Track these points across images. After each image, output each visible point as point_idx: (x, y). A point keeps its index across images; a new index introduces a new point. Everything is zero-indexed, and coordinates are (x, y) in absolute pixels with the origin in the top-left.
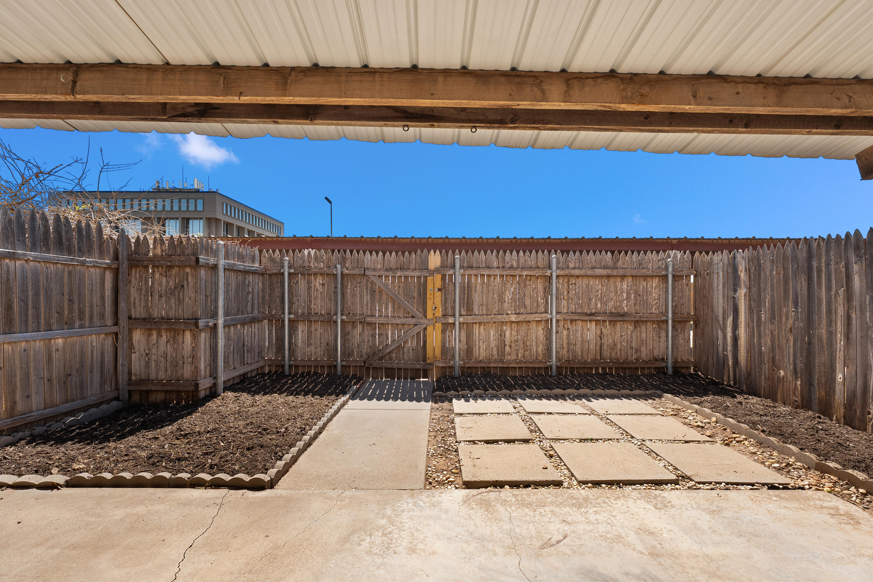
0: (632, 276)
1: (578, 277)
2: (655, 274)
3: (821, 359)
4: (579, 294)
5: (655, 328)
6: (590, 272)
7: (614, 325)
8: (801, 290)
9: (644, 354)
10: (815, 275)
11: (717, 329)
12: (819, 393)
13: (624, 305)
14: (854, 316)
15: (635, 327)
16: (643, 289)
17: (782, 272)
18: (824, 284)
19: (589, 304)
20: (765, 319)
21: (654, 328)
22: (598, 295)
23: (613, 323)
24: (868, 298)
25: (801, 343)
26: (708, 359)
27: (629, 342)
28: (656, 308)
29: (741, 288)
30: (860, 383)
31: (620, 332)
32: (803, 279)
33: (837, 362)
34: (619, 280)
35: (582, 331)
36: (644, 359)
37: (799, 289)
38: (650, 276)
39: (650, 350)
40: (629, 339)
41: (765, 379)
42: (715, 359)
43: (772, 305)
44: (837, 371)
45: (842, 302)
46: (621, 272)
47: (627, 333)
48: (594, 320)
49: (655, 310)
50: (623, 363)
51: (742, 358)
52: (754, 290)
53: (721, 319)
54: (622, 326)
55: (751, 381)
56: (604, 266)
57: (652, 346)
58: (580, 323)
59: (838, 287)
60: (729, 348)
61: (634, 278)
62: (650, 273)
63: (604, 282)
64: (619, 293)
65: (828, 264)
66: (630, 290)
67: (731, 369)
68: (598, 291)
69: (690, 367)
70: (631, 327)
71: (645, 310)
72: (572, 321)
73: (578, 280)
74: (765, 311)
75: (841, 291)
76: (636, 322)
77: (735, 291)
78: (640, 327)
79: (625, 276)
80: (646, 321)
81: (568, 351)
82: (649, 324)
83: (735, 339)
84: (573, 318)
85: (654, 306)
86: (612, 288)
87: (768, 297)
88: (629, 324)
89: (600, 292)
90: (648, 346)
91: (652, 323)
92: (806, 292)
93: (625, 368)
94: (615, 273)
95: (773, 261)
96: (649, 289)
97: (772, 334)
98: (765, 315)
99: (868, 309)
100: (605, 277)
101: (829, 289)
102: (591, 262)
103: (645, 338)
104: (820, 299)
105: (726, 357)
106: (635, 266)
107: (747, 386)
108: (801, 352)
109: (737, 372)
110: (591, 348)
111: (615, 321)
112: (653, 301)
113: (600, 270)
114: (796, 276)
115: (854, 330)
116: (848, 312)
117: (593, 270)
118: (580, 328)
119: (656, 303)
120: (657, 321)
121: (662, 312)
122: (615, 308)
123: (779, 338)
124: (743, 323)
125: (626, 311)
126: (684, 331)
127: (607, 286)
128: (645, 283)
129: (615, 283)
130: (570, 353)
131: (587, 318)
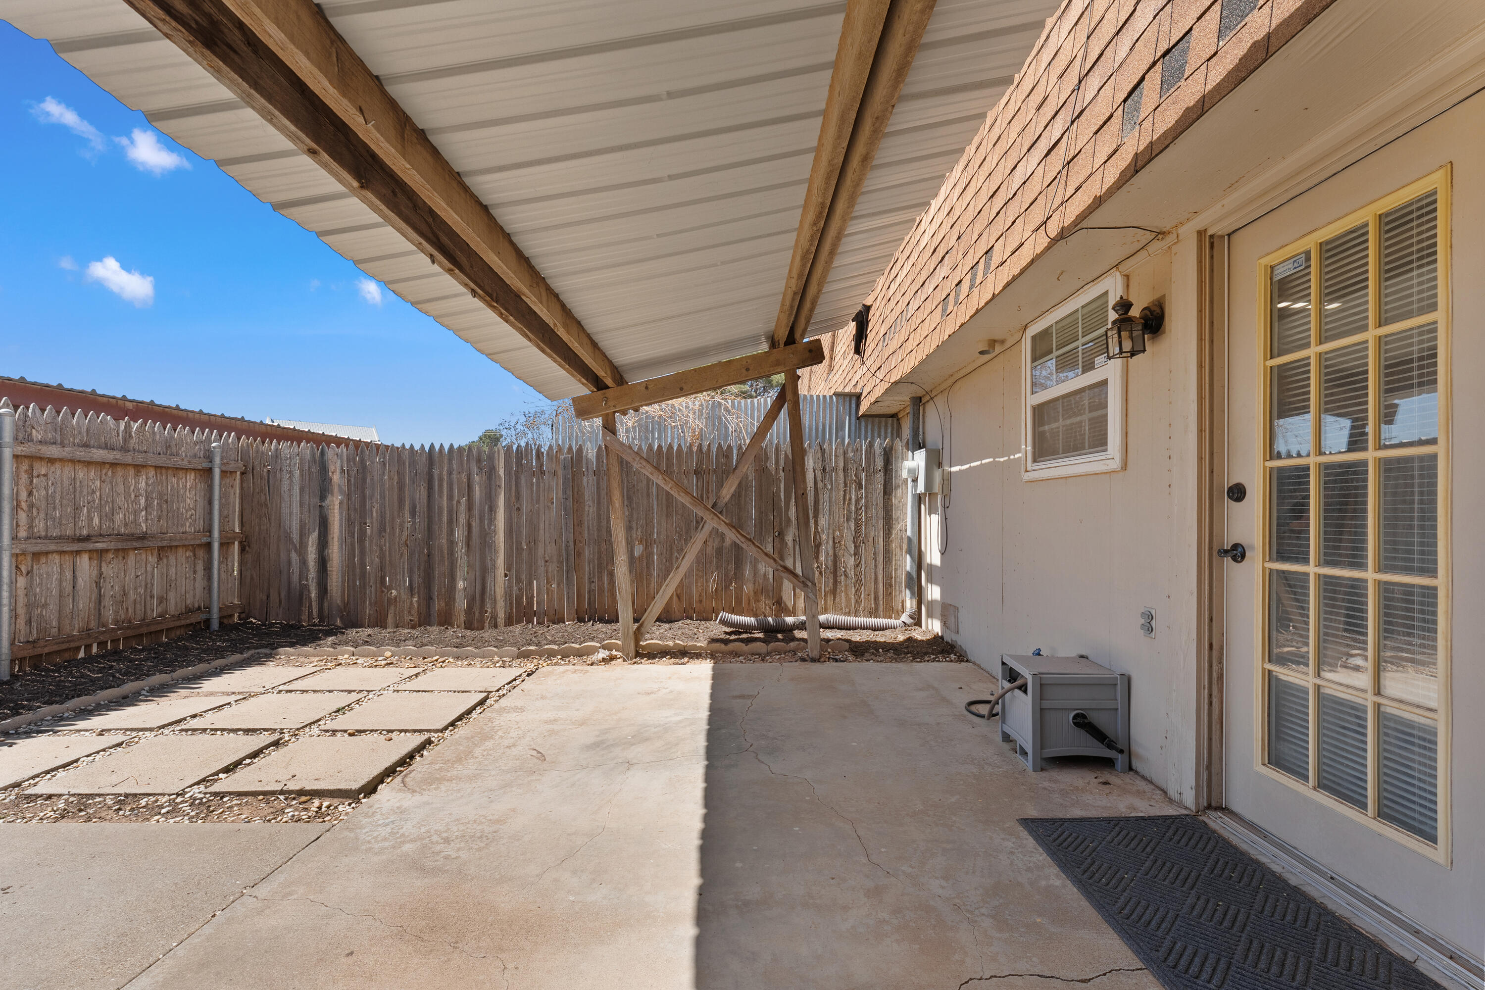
0: (156, 467)
1: (51, 461)
2: (192, 466)
3: (440, 570)
4: (54, 497)
5: (189, 557)
6: (80, 454)
7: (124, 558)
8: (420, 499)
9: (173, 606)
10: (437, 483)
11: (289, 551)
12: (439, 604)
13: (141, 520)
14: (474, 524)
15: (160, 559)
16: (171, 490)
17: (396, 477)
18: (445, 493)
19: (76, 517)
20: (372, 532)
21: (187, 558)
22: (94, 501)
23: (122, 553)
24: (487, 507)
25: (419, 556)
26: (268, 597)
27: (149, 586)
28: (190, 524)
29: (332, 494)
30: (478, 587)
31: (133, 570)
32: (422, 487)
33: (458, 570)
34: (132, 472)
35: (61, 574)
36: (172, 613)
37: (417, 497)
38: (182, 469)
39: (181, 595)
40: (149, 581)
41: (370, 604)
42: (283, 594)
43: (382, 516)
44: (458, 579)
45: (464, 511)
46: (140, 459)
47: (146, 571)
48: (85, 551)
49: (189, 527)
50: (141, 626)
51: (334, 584)
52: (356, 497)
53: (295, 537)
54: (138, 559)
55: (349, 612)
56: (106, 444)
57: (184, 588)
58: (56, 558)
59: (461, 496)
60: (312, 574)
61: (158, 471)
62: (185, 464)
63: (106, 474)
64: (133, 496)
65: (450, 473)
66: (152, 492)
67: (314, 604)
68: (93, 492)
69: (233, 615)
70: (152, 559)
71: (175, 527)
72: (36, 556)
73: (52, 469)
74: (372, 523)
75: (464, 500)
76: (161, 549)
77: (323, 498)
78: (167, 557)
79: (143, 466)
80: (177, 547)
81: (29, 622)
82: (180, 551)
83: (323, 563)
84: (37, 549)
85: (187, 519)
86: (121, 488)
87: (377, 506)
88: (149, 553)
89: (98, 494)
90: (178, 589)
91: (184, 549)
92: (425, 501)
93: (141, 635)
94: (128, 458)
95: (384, 464)
96: (182, 491)
97: (381, 549)
98: (372, 527)
99: (486, 517)
100: (107, 466)
101: (450, 498)
102: (80, 433)
103: (174, 576)
104: (441, 509)
105: (304, 589)
106: (159, 449)
107: (341, 618)
108: (419, 565)
109: (326, 605)
110: (81, 606)
111: (125, 551)
112: (187, 511)
113: (102, 451)
114: (414, 483)
115: (474, 538)
116: (469, 520)
117: (88, 450)
118: (56, 569)
119: (192, 515)
120: (192, 545)
121: (200, 530)
122: (126, 525)
123: (390, 554)
124: (336, 539)
125: (145, 530)
126: (227, 559)
127: (111, 482)
128: (175, 481)
129: (125, 478)
130: (34, 624)
131: (76, 547)
